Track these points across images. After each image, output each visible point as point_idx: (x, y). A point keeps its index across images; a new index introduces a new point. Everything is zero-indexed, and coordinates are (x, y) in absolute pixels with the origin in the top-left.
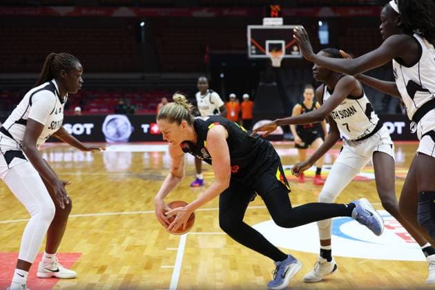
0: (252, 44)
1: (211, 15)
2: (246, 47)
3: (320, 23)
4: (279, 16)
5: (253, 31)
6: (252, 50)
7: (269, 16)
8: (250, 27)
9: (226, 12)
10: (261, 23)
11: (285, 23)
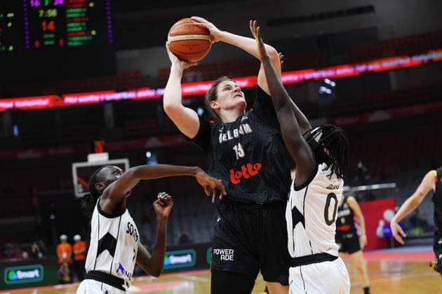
0: (79, 183)
1: (38, 155)
2: (72, 187)
3: (148, 155)
4: (104, 151)
5: (78, 169)
6: (79, 188)
7: (93, 152)
8: (75, 166)
9: (51, 152)
10: (86, 160)
11: (111, 158)
